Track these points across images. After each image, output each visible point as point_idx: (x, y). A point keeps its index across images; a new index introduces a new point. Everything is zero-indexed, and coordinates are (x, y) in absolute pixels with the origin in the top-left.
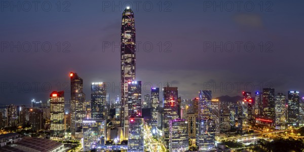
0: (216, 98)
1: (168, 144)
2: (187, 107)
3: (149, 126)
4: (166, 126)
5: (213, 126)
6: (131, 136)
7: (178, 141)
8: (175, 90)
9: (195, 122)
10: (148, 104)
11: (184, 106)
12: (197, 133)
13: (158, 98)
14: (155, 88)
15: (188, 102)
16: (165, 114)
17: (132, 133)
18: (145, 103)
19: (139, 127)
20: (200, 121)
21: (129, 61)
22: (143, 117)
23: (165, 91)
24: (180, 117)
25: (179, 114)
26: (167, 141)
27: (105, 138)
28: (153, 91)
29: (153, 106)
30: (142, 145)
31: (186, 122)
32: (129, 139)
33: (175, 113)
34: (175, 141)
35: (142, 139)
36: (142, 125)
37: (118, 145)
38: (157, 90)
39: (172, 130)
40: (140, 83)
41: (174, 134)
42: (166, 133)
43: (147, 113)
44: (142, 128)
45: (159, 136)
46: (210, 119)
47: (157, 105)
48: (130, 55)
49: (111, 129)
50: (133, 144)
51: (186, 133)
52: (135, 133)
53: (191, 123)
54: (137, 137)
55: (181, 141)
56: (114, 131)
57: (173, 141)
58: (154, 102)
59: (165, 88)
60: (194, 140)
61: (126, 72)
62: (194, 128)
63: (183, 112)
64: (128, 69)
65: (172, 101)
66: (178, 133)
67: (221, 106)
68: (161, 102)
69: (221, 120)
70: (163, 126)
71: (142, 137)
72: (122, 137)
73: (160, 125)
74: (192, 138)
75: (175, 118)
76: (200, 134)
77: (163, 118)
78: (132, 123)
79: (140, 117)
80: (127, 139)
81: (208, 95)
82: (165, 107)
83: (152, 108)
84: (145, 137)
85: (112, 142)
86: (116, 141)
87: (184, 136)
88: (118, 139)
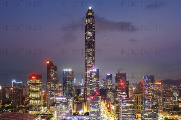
0: (159, 82)
1: (118, 116)
2: (134, 88)
3: (105, 102)
4: (117, 102)
5: (156, 105)
6: (92, 110)
7: (127, 115)
8: (124, 75)
9: (140, 101)
10: (104, 86)
11: (131, 87)
12: (142, 109)
13: (112, 81)
14: (109, 75)
15: (134, 85)
16: (116, 93)
17: (92, 107)
18: (102, 85)
19: (97, 103)
20: (145, 100)
21: (91, 54)
22: (100, 95)
23: (116, 76)
24: (128, 96)
25: (127, 94)
26: (118, 114)
27: (73, 111)
28: (108, 76)
29: (108, 87)
30: (99, 116)
31: (133, 100)
32: (90, 112)
33: (124, 93)
34: (125, 115)
35: (100, 112)
36: (99, 101)
37: (82, 116)
38: (111, 76)
39: (122, 105)
40: (98, 70)
41: (123, 109)
42: (117, 108)
43: (103, 93)
44: (100, 104)
45: (112, 110)
46: (153, 99)
47: (111, 87)
48: (91, 49)
49: (77, 104)
50: (93, 115)
51: (133, 108)
52: (95, 107)
53: (137, 102)
54: (96, 110)
55: (129, 115)
56: (79, 105)
57: (123, 114)
58: (109, 84)
59: (116, 74)
60: (140, 115)
61: (88, 62)
62: (140, 105)
63: (131, 93)
64: (90, 60)
65: (122, 84)
66: (127, 108)
67: (164, 88)
68: (114, 85)
69: (164, 100)
70: (115, 102)
71: (100, 110)
72: (85, 110)
73: (113, 102)
74: (138, 113)
75: (124, 97)
76: (144, 110)
77: (115, 96)
78: (92, 100)
79: (98, 95)
80: (89, 111)
81: (152, 79)
82: (116, 88)
83: (107, 89)
84: (101, 110)
85: (78, 113)
86: (80, 112)
87: (131, 111)
88: (82, 111)
